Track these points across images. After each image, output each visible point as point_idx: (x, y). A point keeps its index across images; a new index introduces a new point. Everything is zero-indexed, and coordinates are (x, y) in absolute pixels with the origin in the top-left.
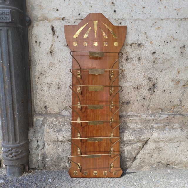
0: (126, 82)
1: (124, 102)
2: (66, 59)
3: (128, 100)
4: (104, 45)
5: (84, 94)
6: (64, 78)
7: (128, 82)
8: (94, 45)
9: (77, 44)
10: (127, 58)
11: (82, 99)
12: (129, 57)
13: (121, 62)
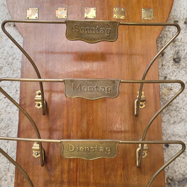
0: (175, 122)
1: (171, 180)
2: (10, 59)
3: (184, 171)
4: (115, 15)
5: (54, 163)
6: (5, 111)
7: (183, 123)
8: (86, 15)
9: (37, 15)
10: (175, 57)
11: (47, 178)
12: (182, 54)
13: (160, 66)
